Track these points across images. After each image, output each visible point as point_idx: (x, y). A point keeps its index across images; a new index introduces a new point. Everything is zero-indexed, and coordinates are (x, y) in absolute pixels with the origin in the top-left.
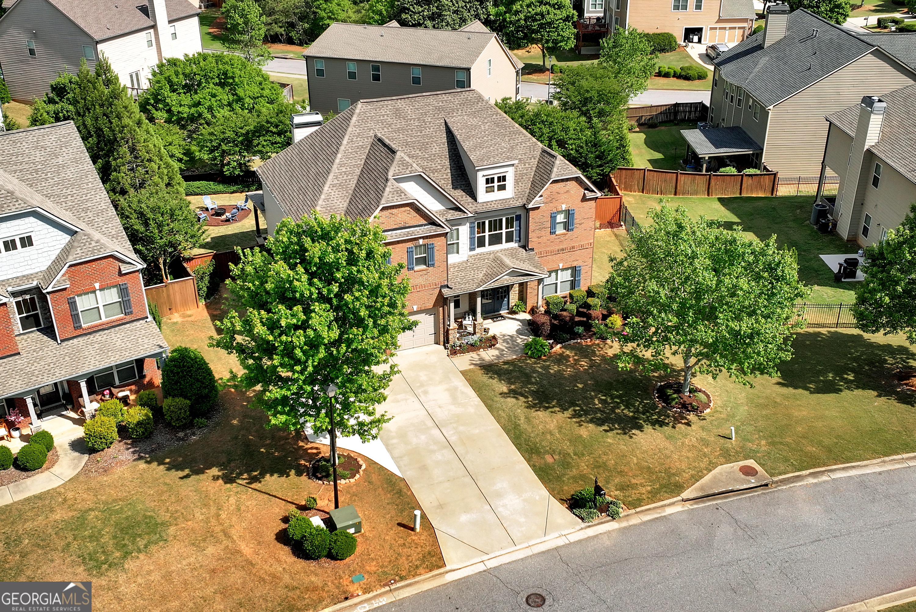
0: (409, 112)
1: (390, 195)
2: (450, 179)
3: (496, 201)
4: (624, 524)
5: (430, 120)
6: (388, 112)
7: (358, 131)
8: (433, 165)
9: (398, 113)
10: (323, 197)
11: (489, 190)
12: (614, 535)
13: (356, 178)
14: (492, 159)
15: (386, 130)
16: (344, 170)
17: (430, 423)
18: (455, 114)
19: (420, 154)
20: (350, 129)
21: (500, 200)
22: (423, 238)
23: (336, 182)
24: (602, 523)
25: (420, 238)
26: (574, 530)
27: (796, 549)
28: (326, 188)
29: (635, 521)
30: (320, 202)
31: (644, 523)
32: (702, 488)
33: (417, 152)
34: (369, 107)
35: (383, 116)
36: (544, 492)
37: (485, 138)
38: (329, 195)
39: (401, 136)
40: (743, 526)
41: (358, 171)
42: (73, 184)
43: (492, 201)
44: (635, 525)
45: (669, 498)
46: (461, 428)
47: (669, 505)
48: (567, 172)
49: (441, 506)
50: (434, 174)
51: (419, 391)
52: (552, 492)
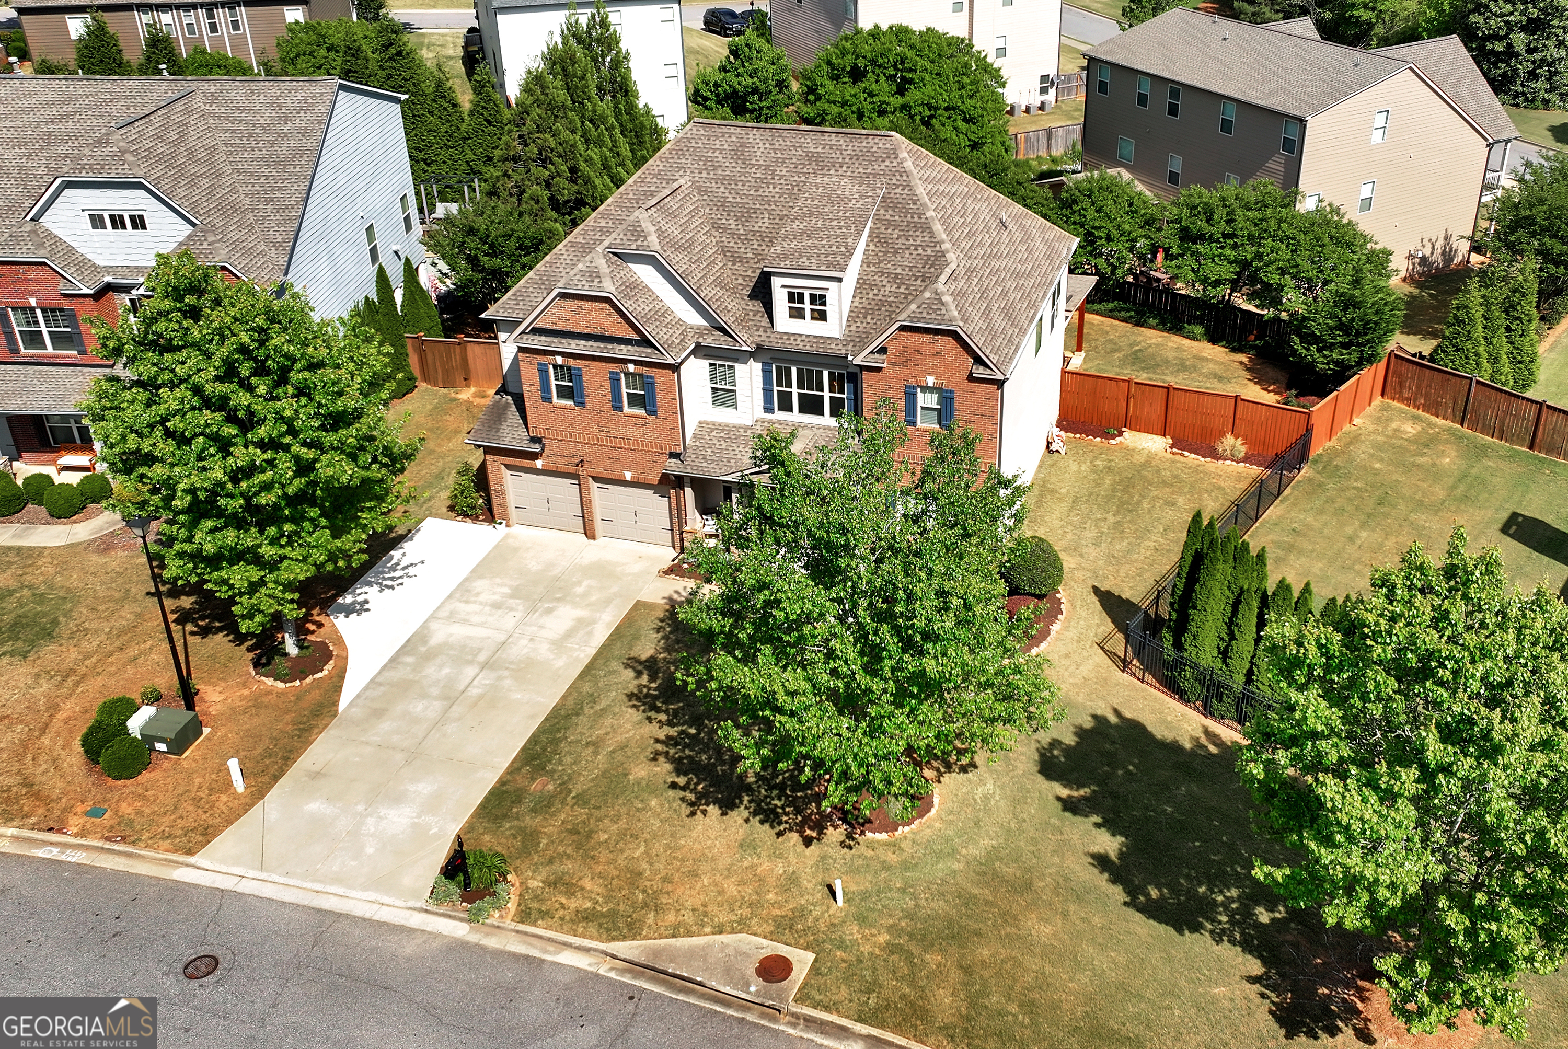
0: (759, 154)
1: (578, 277)
2: (754, 280)
3: (807, 336)
5: (784, 173)
6: (726, 147)
7: (661, 168)
8: (742, 250)
9: (740, 151)
11: (797, 314)
15: (704, 174)
17: (484, 656)
18: (832, 172)
19: (733, 226)
21: (815, 337)
22: (635, 362)
24: (450, 917)
25: (631, 361)
26: (402, 904)
32: (657, 953)
33: (731, 222)
34: (702, 132)
35: (714, 150)
39: (722, 189)
43: (800, 335)
44: (483, 948)
45: (591, 938)
46: (507, 683)
47: (579, 948)
48: (933, 316)
49: (316, 775)
50: (734, 264)
51: (544, 605)
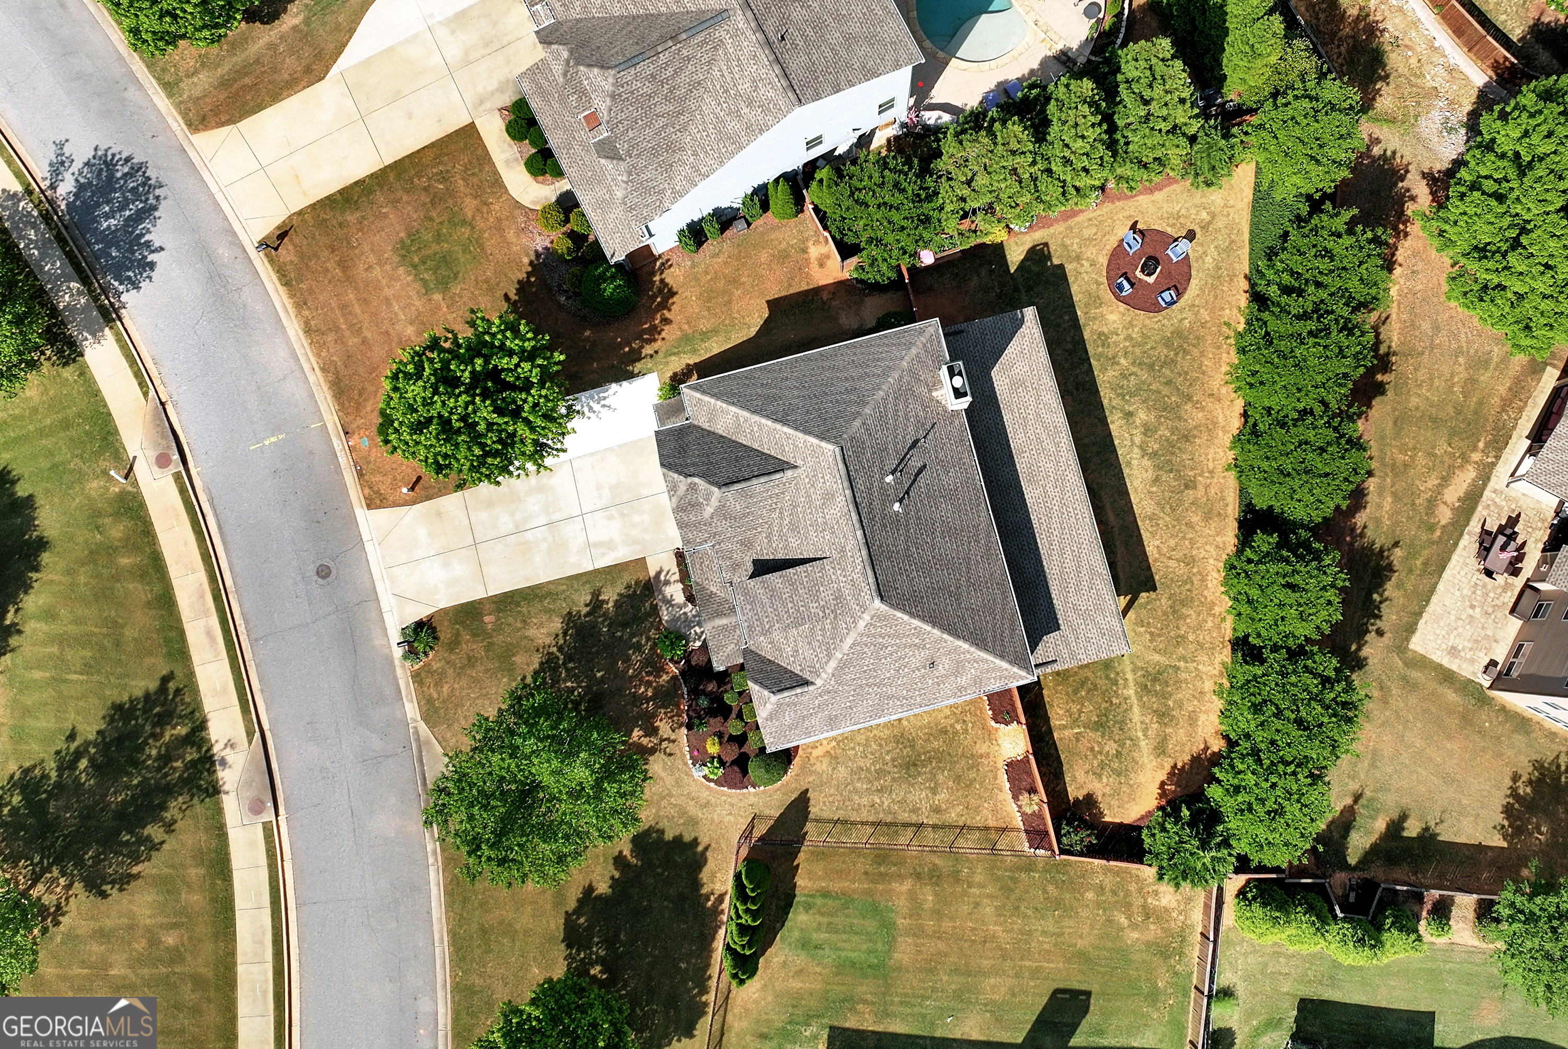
4: (397, 663)
6: (827, 484)
9: (829, 497)
10: (724, 405)
12: (387, 651)
13: (749, 444)
14: (749, 607)
16: (755, 429)
17: (555, 517)
20: (801, 435)
23: (742, 420)
24: (399, 646)
26: (395, 619)
27: (345, 791)
28: (733, 409)
29: (399, 672)
30: (719, 403)
31: (395, 679)
32: (428, 742)
36: (444, 604)
37: (790, 605)
38: (728, 413)
40: (380, 760)
41: (756, 446)
42: (721, 132)
44: (394, 671)
46: (544, 546)
47: (414, 708)
49: (439, 514)
51: (613, 511)
52: (444, 611)
